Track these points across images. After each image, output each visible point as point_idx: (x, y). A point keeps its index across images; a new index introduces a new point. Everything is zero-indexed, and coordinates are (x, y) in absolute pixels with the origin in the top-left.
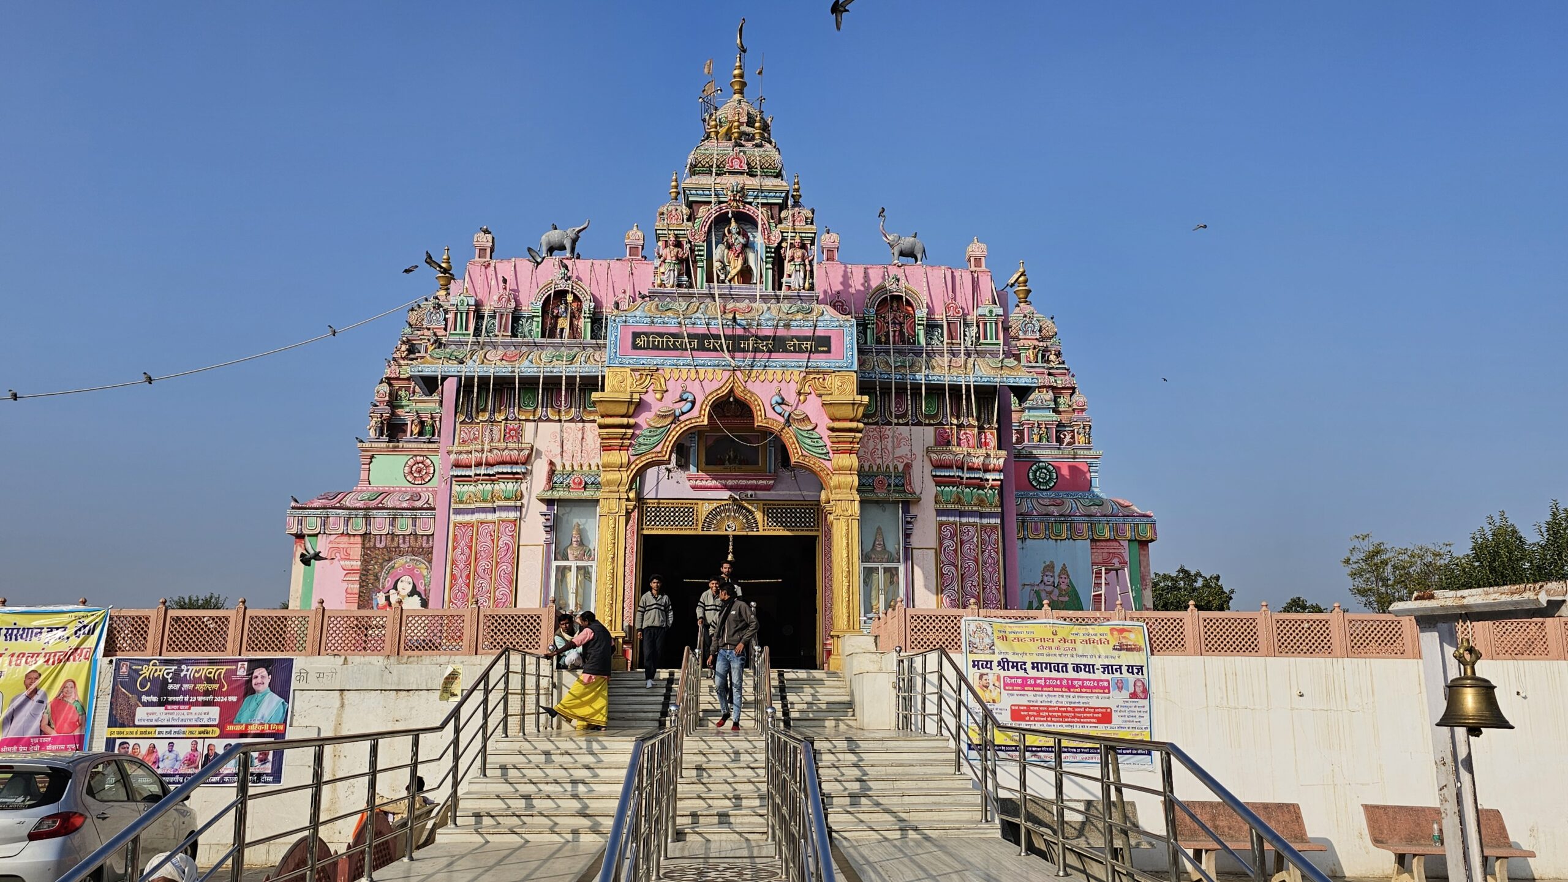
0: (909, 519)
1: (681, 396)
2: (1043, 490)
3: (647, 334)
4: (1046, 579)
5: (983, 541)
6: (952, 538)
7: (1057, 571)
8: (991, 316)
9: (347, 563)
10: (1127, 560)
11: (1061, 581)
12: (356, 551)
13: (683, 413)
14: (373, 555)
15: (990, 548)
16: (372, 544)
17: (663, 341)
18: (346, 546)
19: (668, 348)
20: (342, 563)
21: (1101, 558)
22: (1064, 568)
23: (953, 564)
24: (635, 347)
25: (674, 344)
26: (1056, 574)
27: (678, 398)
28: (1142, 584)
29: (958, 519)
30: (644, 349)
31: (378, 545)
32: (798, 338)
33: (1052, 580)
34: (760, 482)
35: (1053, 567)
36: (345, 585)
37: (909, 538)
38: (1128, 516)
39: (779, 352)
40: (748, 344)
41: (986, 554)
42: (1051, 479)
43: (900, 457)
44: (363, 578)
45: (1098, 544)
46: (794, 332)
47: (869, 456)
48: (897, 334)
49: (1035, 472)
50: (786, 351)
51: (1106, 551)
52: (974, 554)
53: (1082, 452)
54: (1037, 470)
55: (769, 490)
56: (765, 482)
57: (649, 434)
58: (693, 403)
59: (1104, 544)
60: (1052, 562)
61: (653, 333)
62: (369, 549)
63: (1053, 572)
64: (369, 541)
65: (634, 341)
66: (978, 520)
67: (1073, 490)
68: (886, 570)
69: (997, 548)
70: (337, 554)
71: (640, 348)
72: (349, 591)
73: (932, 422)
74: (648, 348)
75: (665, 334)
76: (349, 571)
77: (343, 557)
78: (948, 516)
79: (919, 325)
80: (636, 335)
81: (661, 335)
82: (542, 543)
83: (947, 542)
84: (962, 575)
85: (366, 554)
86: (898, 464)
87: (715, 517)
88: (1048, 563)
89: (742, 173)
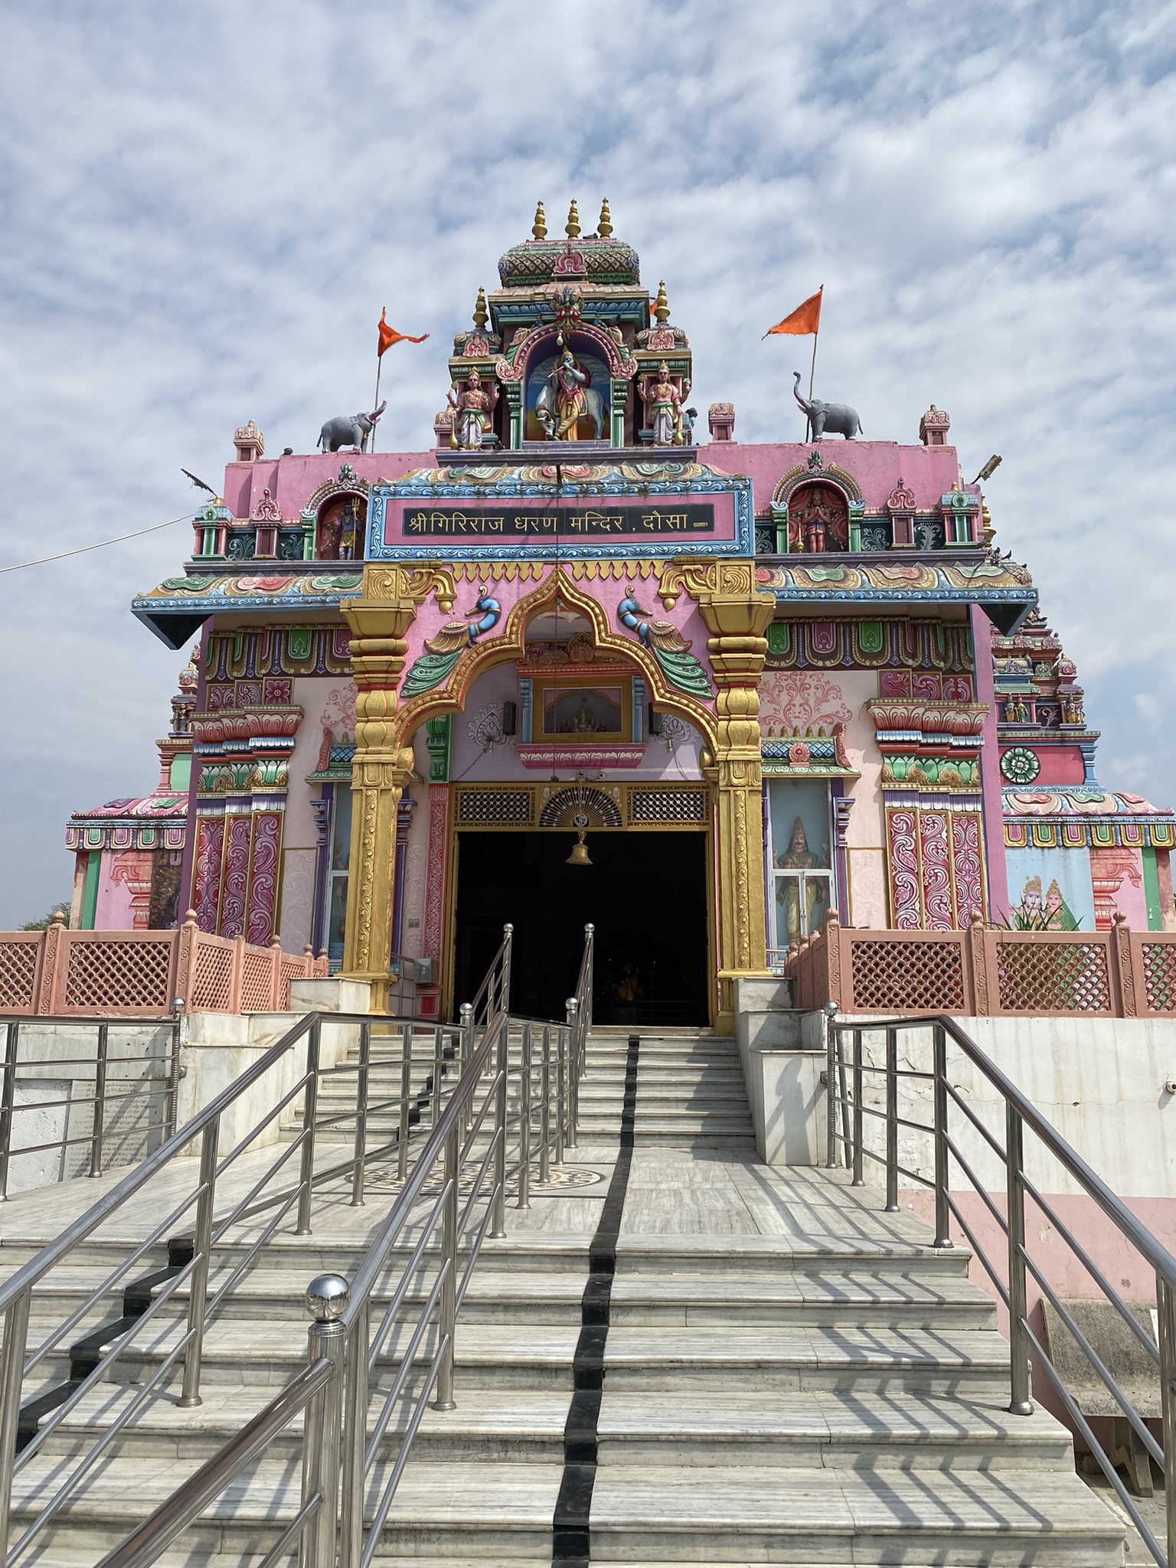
0: (843, 806)
1: (479, 605)
2: (1021, 784)
3: (426, 512)
4: (1030, 900)
5: (957, 841)
6: (908, 833)
7: (1045, 889)
8: (961, 505)
9: (136, 885)
10: (1141, 873)
11: (1051, 902)
12: (147, 869)
13: (483, 631)
14: (166, 874)
15: (966, 848)
16: (165, 861)
17: (450, 522)
18: (135, 863)
19: (459, 532)
20: (129, 884)
21: (1104, 870)
22: (1054, 887)
23: (911, 871)
24: (408, 531)
25: (468, 526)
26: (1044, 893)
27: (473, 606)
28: (1162, 907)
29: (917, 804)
30: (422, 533)
31: (172, 862)
32: (662, 510)
33: (1038, 901)
34: (623, 755)
35: (1040, 885)
36: (133, 911)
37: (843, 833)
38: (1140, 815)
39: (631, 532)
40: (583, 522)
41: (961, 856)
42: (1031, 769)
43: (827, 716)
44: (155, 903)
45: (1100, 852)
46: (654, 500)
47: (781, 715)
48: (821, 537)
49: (1010, 761)
50: (642, 530)
51: (1112, 861)
52: (942, 856)
53: (1072, 733)
54: (1014, 758)
55: (635, 767)
56: (629, 755)
57: (429, 664)
58: (498, 615)
59: (1108, 852)
60: (1037, 878)
61: (435, 510)
62: (161, 867)
63: (1040, 891)
64: (162, 858)
65: (407, 521)
66: (948, 806)
67: (1062, 784)
68: (812, 881)
69: (979, 847)
70: (125, 874)
71: (417, 533)
72: (138, 919)
73: (875, 663)
74: (428, 532)
75: (455, 510)
76: (138, 895)
77: (131, 877)
78: (901, 800)
79: (853, 522)
80: (410, 514)
81: (448, 512)
82: (315, 845)
83: (901, 839)
84: (926, 887)
85: (158, 874)
86: (825, 725)
87: (558, 806)
88: (1031, 879)
89: (578, 279)
